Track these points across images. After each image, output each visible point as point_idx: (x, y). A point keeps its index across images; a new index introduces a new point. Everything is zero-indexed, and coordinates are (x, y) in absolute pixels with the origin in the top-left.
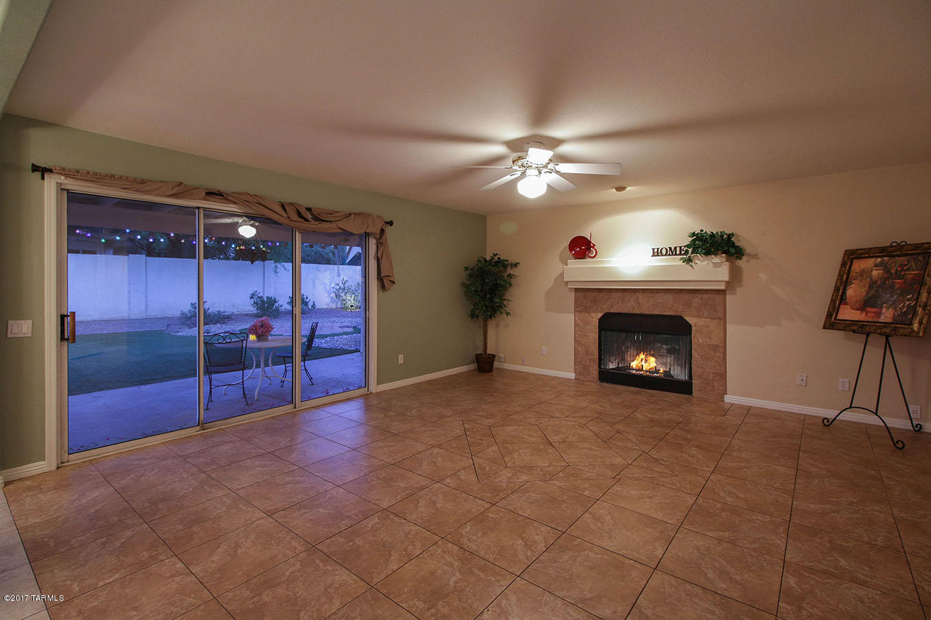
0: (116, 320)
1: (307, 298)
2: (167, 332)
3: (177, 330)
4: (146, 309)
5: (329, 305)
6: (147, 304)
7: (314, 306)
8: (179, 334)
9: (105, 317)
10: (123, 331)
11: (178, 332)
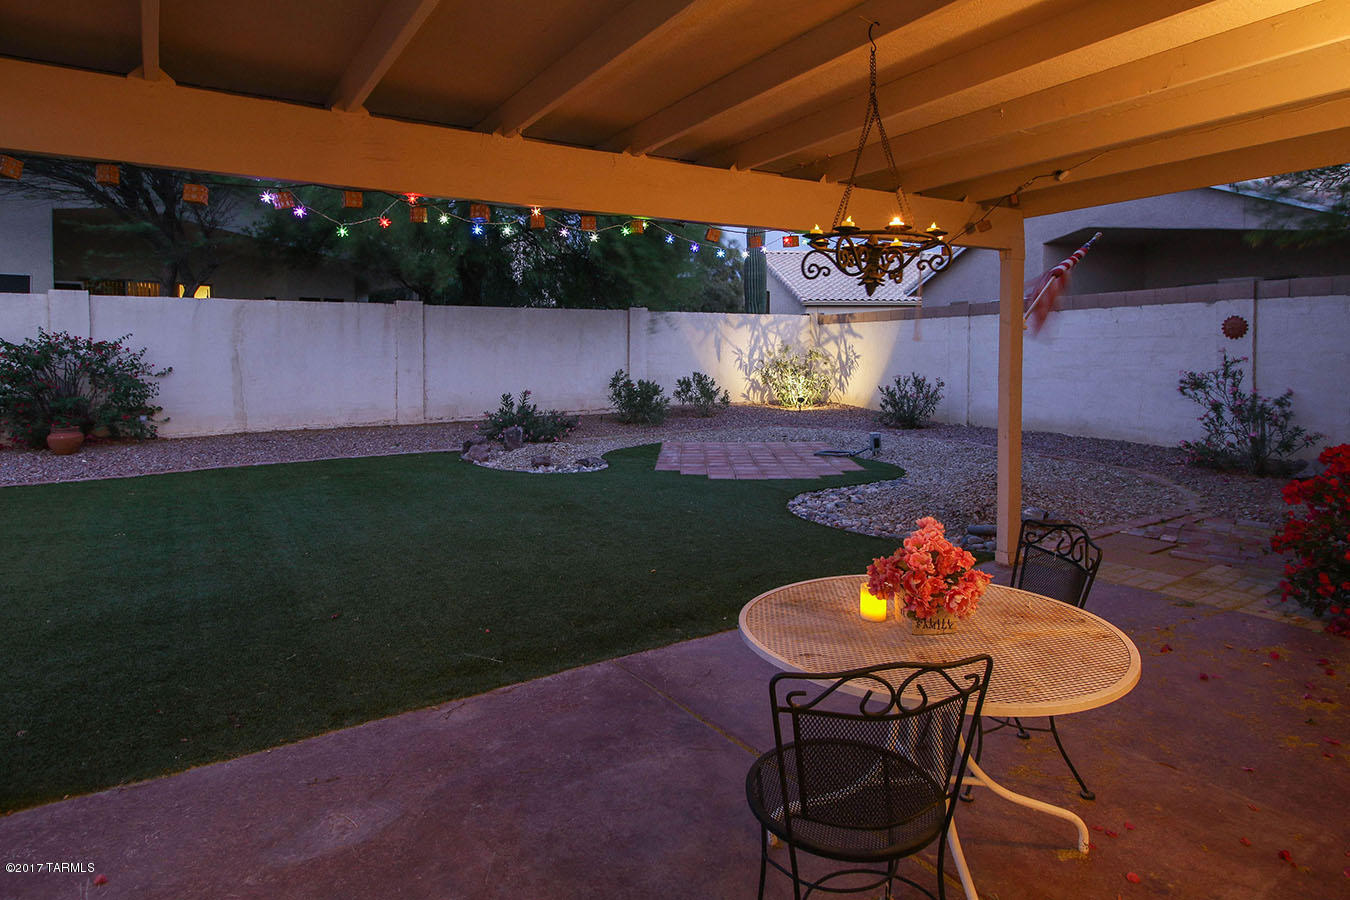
0: (375, 428)
1: (713, 383)
2: (465, 456)
3: (485, 455)
4: (425, 406)
5: (748, 398)
6: (425, 399)
7: (725, 400)
8: (490, 464)
9: (358, 422)
10: (387, 453)
11: (486, 459)
